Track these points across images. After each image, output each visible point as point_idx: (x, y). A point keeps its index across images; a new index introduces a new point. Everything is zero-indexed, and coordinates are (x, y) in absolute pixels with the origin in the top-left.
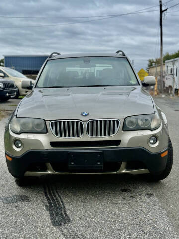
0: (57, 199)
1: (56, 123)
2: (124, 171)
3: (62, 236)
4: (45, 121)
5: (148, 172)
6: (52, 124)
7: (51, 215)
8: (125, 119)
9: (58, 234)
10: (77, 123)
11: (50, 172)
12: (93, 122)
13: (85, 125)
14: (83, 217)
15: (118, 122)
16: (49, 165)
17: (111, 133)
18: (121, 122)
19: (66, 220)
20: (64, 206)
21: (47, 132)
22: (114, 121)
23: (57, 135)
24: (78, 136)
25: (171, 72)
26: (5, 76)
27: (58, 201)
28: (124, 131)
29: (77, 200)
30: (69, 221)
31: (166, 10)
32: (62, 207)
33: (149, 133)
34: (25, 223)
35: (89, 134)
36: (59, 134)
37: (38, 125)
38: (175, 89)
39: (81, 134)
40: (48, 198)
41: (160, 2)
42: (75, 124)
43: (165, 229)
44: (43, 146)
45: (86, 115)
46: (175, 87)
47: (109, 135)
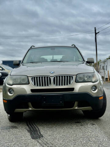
0: (34, 127)
1: (34, 78)
2: (76, 108)
3: (38, 144)
4: (28, 77)
5: (92, 109)
6: (32, 78)
7: (31, 134)
8: (76, 75)
9: (36, 143)
10: (47, 77)
11: (30, 109)
12: (57, 77)
13: (52, 79)
14: (51, 134)
15: (72, 77)
16: (30, 104)
17: (68, 83)
18: (74, 77)
19: (41, 136)
20: (39, 130)
21: (29, 83)
22: (70, 77)
23: (35, 85)
24: (48, 85)
25: (103, 68)
26: (3, 69)
27: (35, 128)
28: (76, 82)
29: (47, 127)
30: (42, 137)
31: (99, 32)
32: (38, 130)
33: (91, 84)
34: (14, 138)
35: (54, 84)
36: (36, 85)
37: (23, 80)
38: (106, 78)
39: (50, 84)
40: (29, 127)
41: (95, 28)
42: (46, 78)
43: (103, 140)
44: (26, 92)
45: (53, 73)
46: (106, 77)
47: (67, 84)
